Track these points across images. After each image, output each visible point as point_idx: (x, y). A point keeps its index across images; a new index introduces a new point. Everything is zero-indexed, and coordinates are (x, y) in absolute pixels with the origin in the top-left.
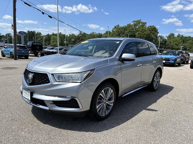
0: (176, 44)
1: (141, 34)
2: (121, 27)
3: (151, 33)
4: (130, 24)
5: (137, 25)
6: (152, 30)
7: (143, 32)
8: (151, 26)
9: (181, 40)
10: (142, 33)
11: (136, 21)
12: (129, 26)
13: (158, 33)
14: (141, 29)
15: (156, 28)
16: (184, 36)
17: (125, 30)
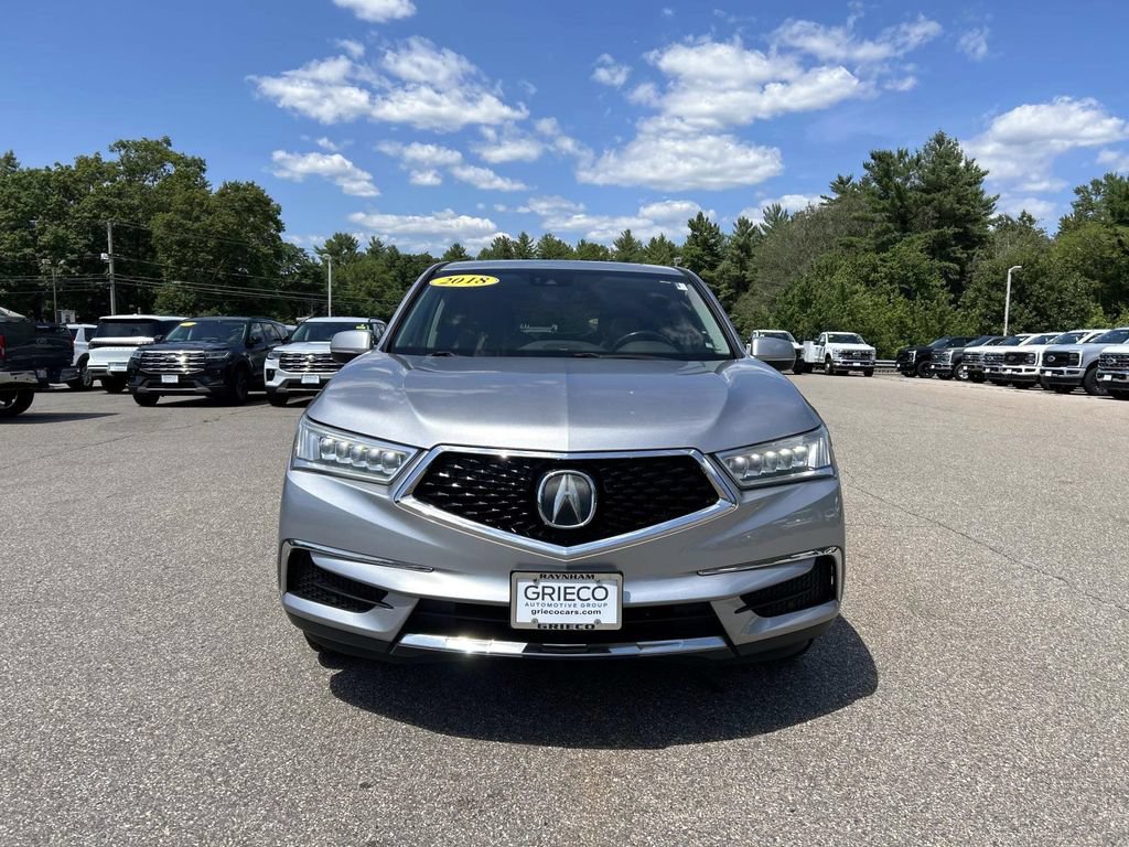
0: (370, 294)
1: (181, 225)
2: (31, 173)
3: (242, 225)
4: (98, 159)
5: (144, 170)
6: (250, 210)
7: (198, 219)
8: (236, 187)
9: (393, 273)
10: (189, 224)
11: (137, 146)
12: (93, 170)
13: (280, 227)
14: (178, 198)
15: (268, 202)
16: (402, 252)
17: (66, 191)
